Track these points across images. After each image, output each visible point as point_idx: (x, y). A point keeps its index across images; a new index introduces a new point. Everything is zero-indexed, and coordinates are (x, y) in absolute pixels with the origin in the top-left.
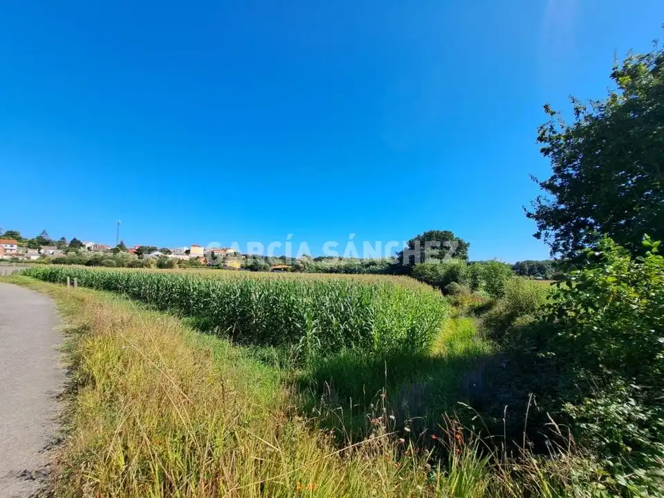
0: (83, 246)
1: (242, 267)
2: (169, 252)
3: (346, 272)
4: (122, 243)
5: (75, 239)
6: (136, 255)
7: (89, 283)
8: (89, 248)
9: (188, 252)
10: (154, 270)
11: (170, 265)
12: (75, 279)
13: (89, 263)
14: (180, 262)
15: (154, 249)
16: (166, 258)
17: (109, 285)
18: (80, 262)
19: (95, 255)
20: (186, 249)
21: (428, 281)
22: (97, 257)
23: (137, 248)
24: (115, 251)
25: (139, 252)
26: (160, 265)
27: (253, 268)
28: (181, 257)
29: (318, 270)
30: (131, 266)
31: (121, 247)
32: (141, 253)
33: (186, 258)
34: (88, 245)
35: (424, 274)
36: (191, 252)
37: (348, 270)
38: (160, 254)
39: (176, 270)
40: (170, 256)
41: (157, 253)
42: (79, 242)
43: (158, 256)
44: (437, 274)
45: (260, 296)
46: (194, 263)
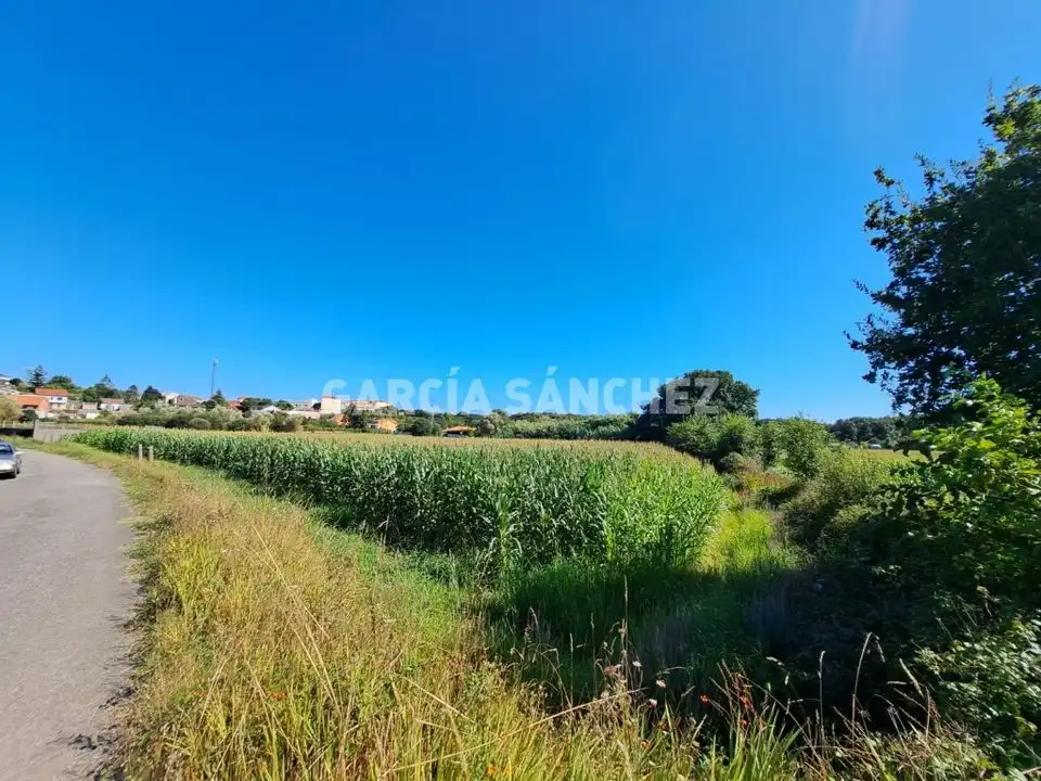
0: (162, 398)
1: (399, 430)
2: (289, 407)
3: (562, 437)
4: (219, 392)
5: (150, 388)
6: (240, 412)
7: (171, 455)
8: (170, 402)
9: (317, 407)
10: (266, 433)
11: (290, 427)
12: (151, 448)
13: (170, 424)
14: (305, 422)
15: (262, 404)
16: (285, 415)
17: (199, 458)
18: (156, 423)
19: (179, 413)
20: (314, 401)
21: (693, 451)
22: (182, 415)
23: (241, 401)
24: (209, 405)
25: (245, 407)
26: (276, 427)
27: (415, 431)
28: (307, 414)
29: (517, 434)
30: (232, 428)
31: (218, 399)
32: (247, 409)
33: (315, 415)
34: (168, 397)
35: (685, 439)
36: (322, 406)
37: (565, 434)
38: (276, 409)
39: (300, 434)
40: (291, 413)
41: (272, 408)
42: (156, 392)
43: (272, 412)
44: (707, 440)
45: (428, 474)
46: (326, 423)
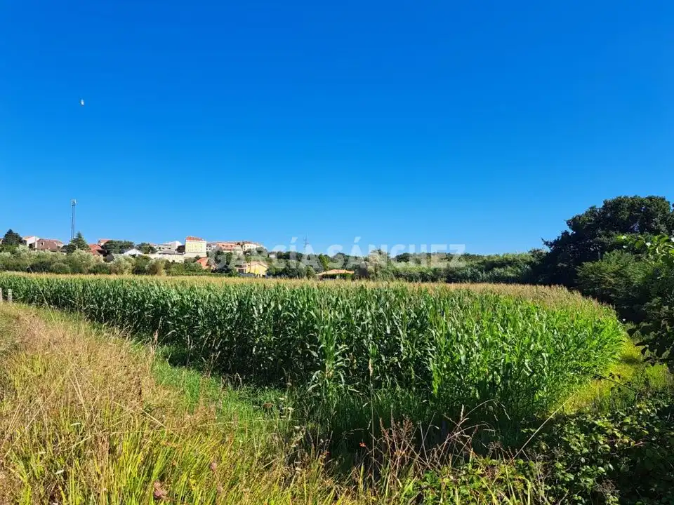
0: (24, 242)
1: (269, 274)
2: (152, 250)
3: (449, 281)
4: (79, 235)
5: (10, 232)
6: (101, 256)
7: (29, 297)
8: (31, 246)
9: (181, 250)
10: (127, 276)
11: (153, 270)
12: (10, 291)
13: (35, 268)
14: (168, 266)
15: (129, 246)
16: (147, 259)
17: (61, 300)
18: (17, 268)
19: (39, 257)
20: (178, 244)
22: (42, 260)
23: (102, 244)
24: (69, 249)
25: (106, 250)
26: (138, 271)
27: (288, 273)
28: (170, 258)
29: (398, 275)
30: (94, 272)
31: (79, 243)
32: (109, 253)
33: (179, 259)
34: (29, 241)
36: (186, 250)
37: (453, 277)
38: (138, 253)
39: (162, 278)
40: (152, 256)
41: (133, 252)
42: (17, 236)
43: (134, 256)
46: (190, 267)
